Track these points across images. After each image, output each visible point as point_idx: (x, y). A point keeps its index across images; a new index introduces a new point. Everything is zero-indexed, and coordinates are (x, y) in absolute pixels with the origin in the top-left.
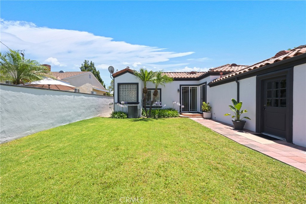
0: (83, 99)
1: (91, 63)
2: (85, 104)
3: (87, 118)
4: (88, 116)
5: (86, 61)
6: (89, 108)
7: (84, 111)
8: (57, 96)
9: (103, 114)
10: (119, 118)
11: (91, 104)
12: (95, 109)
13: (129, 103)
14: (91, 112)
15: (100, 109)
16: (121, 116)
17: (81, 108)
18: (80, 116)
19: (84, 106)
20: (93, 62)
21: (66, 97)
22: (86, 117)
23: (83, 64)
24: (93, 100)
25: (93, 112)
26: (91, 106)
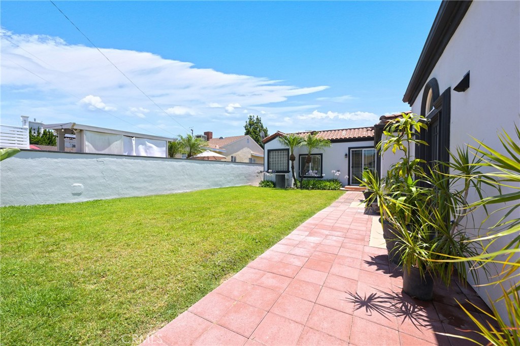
0: (232, 167)
1: (257, 119)
2: (234, 172)
3: (237, 185)
4: (238, 184)
5: (251, 116)
6: (238, 176)
7: (233, 178)
8: (212, 165)
9: (254, 183)
10: (265, 187)
11: (241, 172)
12: (245, 177)
13: (277, 172)
14: (240, 180)
15: (250, 178)
16: (268, 185)
17: (231, 175)
18: (230, 182)
19: (234, 174)
20: (259, 117)
21: (218, 165)
22: (235, 184)
23: (248, 120)
24: (243, 168)
25: (243, 180)
26: (240, 174)
